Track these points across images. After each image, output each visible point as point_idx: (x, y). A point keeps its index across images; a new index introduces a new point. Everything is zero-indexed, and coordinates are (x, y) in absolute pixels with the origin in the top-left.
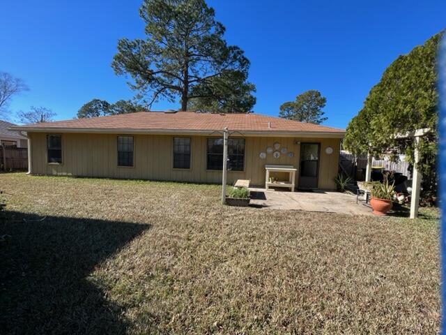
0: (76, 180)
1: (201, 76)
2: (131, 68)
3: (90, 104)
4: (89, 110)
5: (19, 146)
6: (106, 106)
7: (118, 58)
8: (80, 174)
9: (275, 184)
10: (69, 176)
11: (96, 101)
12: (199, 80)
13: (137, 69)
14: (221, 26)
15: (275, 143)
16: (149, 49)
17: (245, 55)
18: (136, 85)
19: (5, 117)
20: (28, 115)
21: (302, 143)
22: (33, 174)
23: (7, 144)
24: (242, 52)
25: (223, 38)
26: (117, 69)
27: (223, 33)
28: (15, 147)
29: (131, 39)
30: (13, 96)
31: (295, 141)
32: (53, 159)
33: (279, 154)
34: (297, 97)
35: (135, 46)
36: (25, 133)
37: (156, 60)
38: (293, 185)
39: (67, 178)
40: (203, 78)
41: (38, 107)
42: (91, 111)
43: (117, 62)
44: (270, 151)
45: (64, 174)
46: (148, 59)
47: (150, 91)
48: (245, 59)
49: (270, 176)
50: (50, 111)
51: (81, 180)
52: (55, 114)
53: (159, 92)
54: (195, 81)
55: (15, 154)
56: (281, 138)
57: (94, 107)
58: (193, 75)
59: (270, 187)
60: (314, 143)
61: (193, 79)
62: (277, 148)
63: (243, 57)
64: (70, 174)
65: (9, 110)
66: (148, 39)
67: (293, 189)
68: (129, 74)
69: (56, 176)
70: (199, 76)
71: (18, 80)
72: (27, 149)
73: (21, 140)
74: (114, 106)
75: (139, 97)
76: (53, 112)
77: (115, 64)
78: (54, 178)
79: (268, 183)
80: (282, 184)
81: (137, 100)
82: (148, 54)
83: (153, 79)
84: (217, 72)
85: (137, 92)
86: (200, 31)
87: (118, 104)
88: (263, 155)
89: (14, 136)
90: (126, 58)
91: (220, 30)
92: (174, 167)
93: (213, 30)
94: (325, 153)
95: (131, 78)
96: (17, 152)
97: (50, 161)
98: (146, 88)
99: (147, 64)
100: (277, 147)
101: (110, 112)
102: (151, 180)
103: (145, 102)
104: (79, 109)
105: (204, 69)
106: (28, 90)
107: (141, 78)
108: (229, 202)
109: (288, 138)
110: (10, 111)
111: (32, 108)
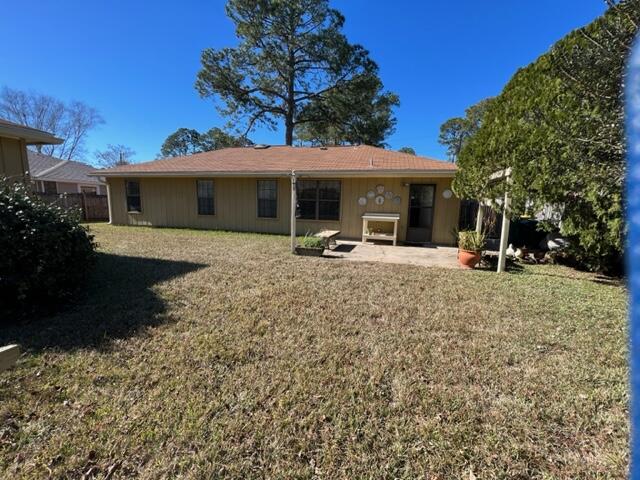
0: (155, 230)
1: (313, 90)
2: (219, 87)
3: (176, 136)
4: (174, 144)
5: (99, 193)
6: (196, 137)
7: (202, 75)
8: (160, 224)
9: (374, 236)
10: (149, 227)
11: (183, 131)
12: (310, 96)
13: (227, 88)
14: (338, 14)
15: (379, 185)
16: (241, 59)
17: (371, 57)
18: (228, 109)
19: (81, 157)
20: (106, 156)
21: (411, 185)
22: (114, 223)
23: (87, 190)
24: (367, 53)
25: (341, 31)
26: (202, 91)
27: (342, 25)
28: (94, 195)
29: (218, 49)
30: (88, 132)
31: (403, 182)
32: (132, 208)
33: (382, 199)
34: (468, 111)
35: (223, 57)
36: (104, 179)
37: (251, 73)
38: (394, 238)
39: (147, 229)
40: (316, 93)
41: (115, 145)
42: (177, 145)
43: (202, 81)
44: (371, 195)
45: (145, 223)
46: (241, 72)
47: (244, 117)
48: (370, 62)
49: (369, 227)
50: (128, 149)
51: (160, 230)
52: (134, 153)
53: (257, 117)
54: (306, 98)
55: (95, 202)
56: (385, 178)
57: (181, 139)
58: (302, 89)
59: (369, 240)
60: (429, 185)
61: (303, 95)
62: (380, 192)
63: (368, 60)
64: (150, 224)
65: (85, 149)
66: (240, 43)
67: (394, 243)
68: (218, 96)
69: (137, 226)
70: (310, 91)
71: (92, 111)
72: (106, 196)
73: (101, 186)
74: (205, 136)
75: (231, 126)
76: (132, 150)
77: (200, 84)
78: (134, 228)
79: (366, 234)
80: (383, 236)
81: (228, 130)
82: (240, 64)
83: (248, 100)
84: (332, 85)
85: (228, 119)
86: (308, 26)
87: (210, 132)
88: (363, 201)
89: (94, 181)
90: (213, 74)
91: (336, 21)
92: (259, 216)
93: (327, 23)
94: (443, 197)
95: (220, 101)
96: (98, 200)
97: (129, 210)
98: (240, 112)
99: (241, 79)
100: (381, 190)
101: (200, 145)
102: (233, 231)
103: (238, 132)
104: (164, 142)
105: (317, 80)
106: (103, 122)
107: (233, 100)
108: (299, 251)
109: (394, 178)
110: (86, 151)
111: (110, 146)
